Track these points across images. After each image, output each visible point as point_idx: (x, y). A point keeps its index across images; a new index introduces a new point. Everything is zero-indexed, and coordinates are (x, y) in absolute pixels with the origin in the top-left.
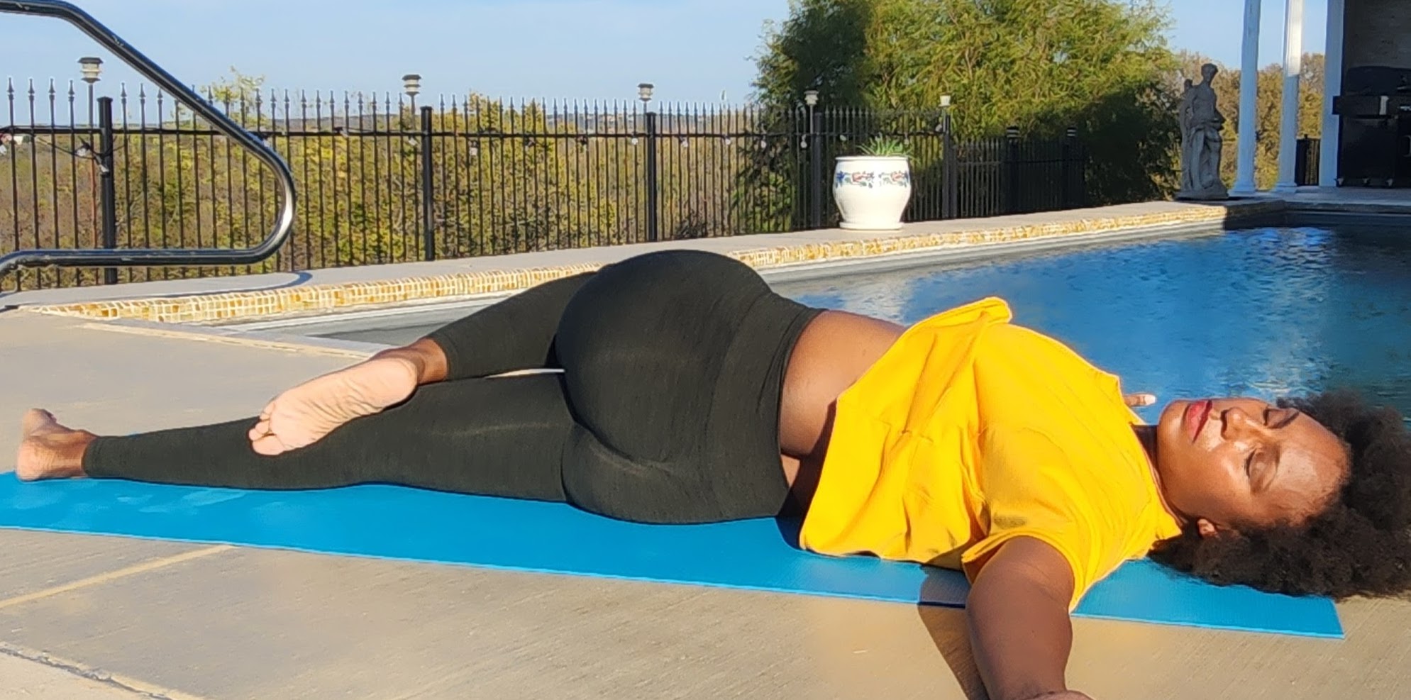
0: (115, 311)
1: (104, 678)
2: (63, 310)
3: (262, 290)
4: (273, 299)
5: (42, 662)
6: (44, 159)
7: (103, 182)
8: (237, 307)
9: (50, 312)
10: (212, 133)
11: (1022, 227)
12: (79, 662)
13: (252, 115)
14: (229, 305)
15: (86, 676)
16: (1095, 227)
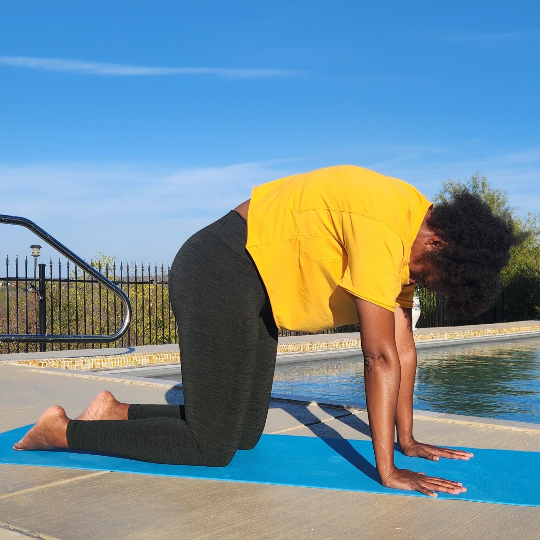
0: (45, 364)
1: (36, 536)
2: (20, 363)
3: (114, 355)
4: (120, 359)
5: (6, 528)
6: (12, 293)
7: (40, 305)
8: (103, 363)
9: (14, 364)
10: (92, 281)
11: (474, 331)
12: (24, 528)
13: (111, 274)
14: (99, 362)
15: (27, 535)
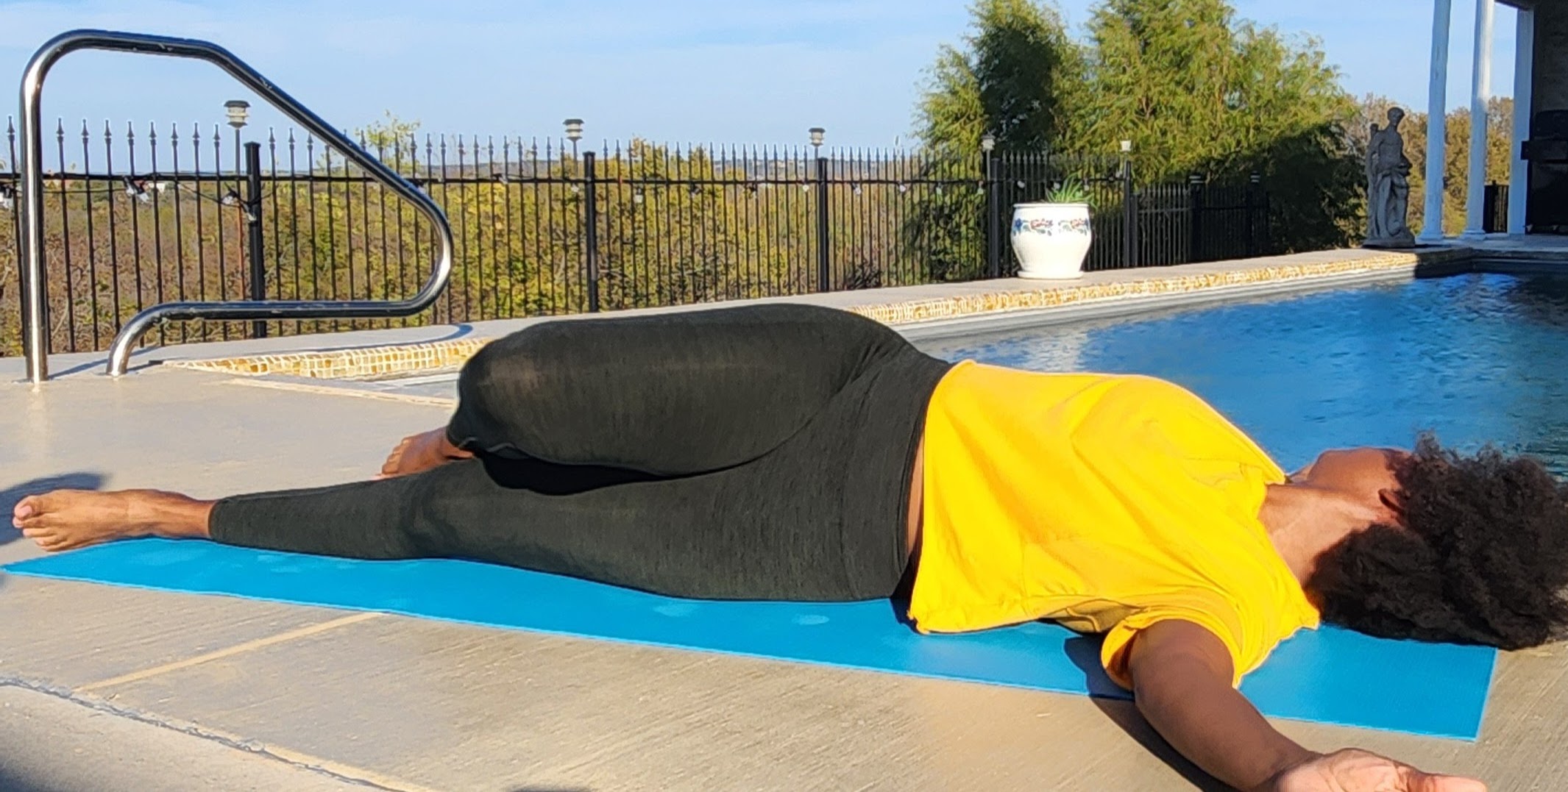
0: (264, 366)
1: (258, 749)
2: (210, 365)
3: (418, 343)
4: (430, 352)
5: (191, 733)
6: (188, 207)
7: (251, 232)
8: (392, 362)
9: (196, 367)
10: (366, 180)
11: (1205, 276)
12: (231, 732)
13: (407, 160)
14: (384, 360)
15: (238, 747)
16: (1280, 276)
